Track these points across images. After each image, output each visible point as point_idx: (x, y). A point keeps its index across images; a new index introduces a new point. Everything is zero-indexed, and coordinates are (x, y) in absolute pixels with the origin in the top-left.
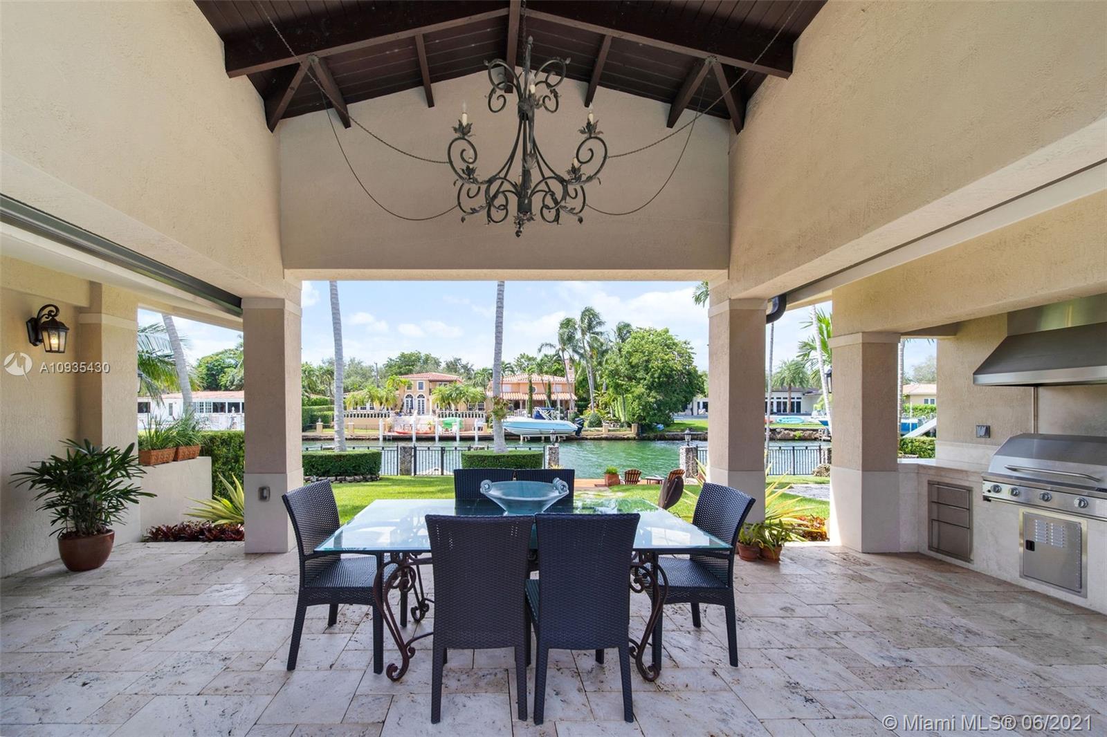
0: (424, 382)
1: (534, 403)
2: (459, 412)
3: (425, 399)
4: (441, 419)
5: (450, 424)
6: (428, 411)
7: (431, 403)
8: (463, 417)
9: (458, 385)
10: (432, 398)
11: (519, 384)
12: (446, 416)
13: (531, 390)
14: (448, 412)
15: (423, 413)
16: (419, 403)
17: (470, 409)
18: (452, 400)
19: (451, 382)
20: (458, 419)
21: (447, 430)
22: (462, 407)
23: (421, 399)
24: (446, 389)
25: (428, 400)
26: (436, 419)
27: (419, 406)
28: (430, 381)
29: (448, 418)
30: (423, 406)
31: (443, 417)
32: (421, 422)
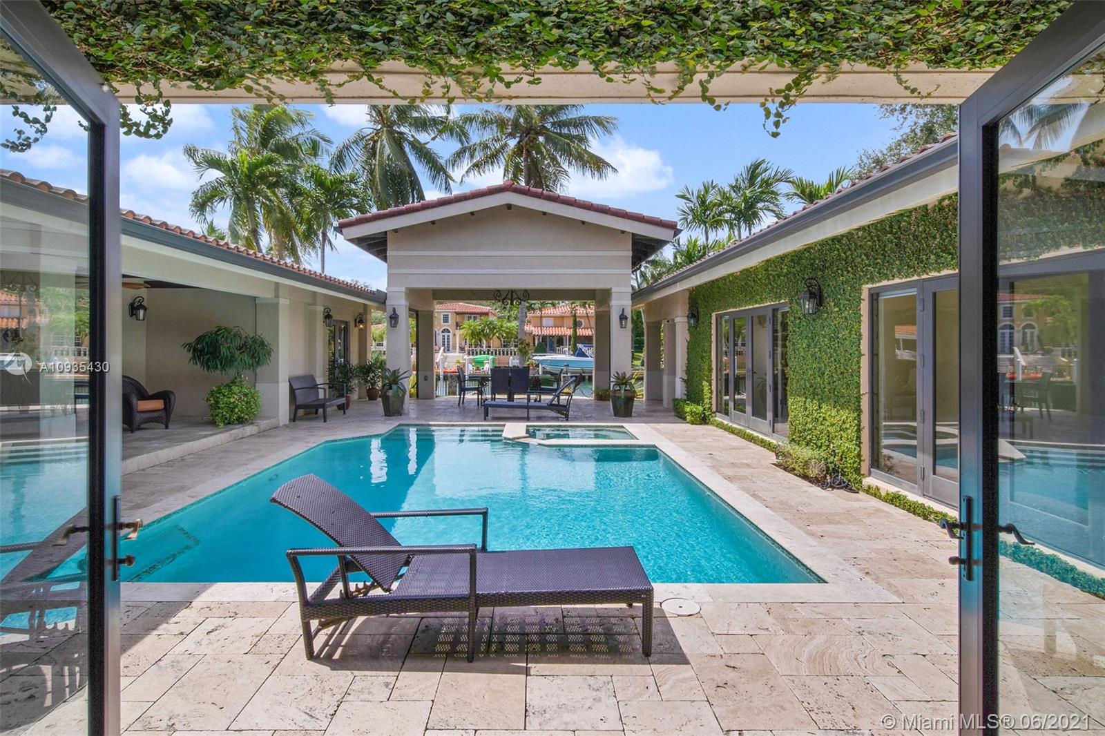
0: (450, 314)
1: (577, 339)
2: (491, 349)
3: (451, 334)
4: (471, 357)
5: (482, 363)
6: (454, 348)
7: (458, 338)
8: (496, 354)
9: (491, 318)
10: (458, 333)
11: (563, 317)
12: (477, 354)
13: (576, 324)
14: (478, 349)
15: (448, 350)
16: (444, 339)
17: (505, 346)
18: (484, 336)
19: (481, 314)
20: (491, 357)
21: (478, 369)
22: (495, 343)
23: (446, 334)
24: (477, 324)
25: (454, 335)
26: (466, 357)
27: (444, 342)
28: (457, 313)
29: (479, 356)
30: (448, 342)
31: (473, 354)
32: (448, 360)
